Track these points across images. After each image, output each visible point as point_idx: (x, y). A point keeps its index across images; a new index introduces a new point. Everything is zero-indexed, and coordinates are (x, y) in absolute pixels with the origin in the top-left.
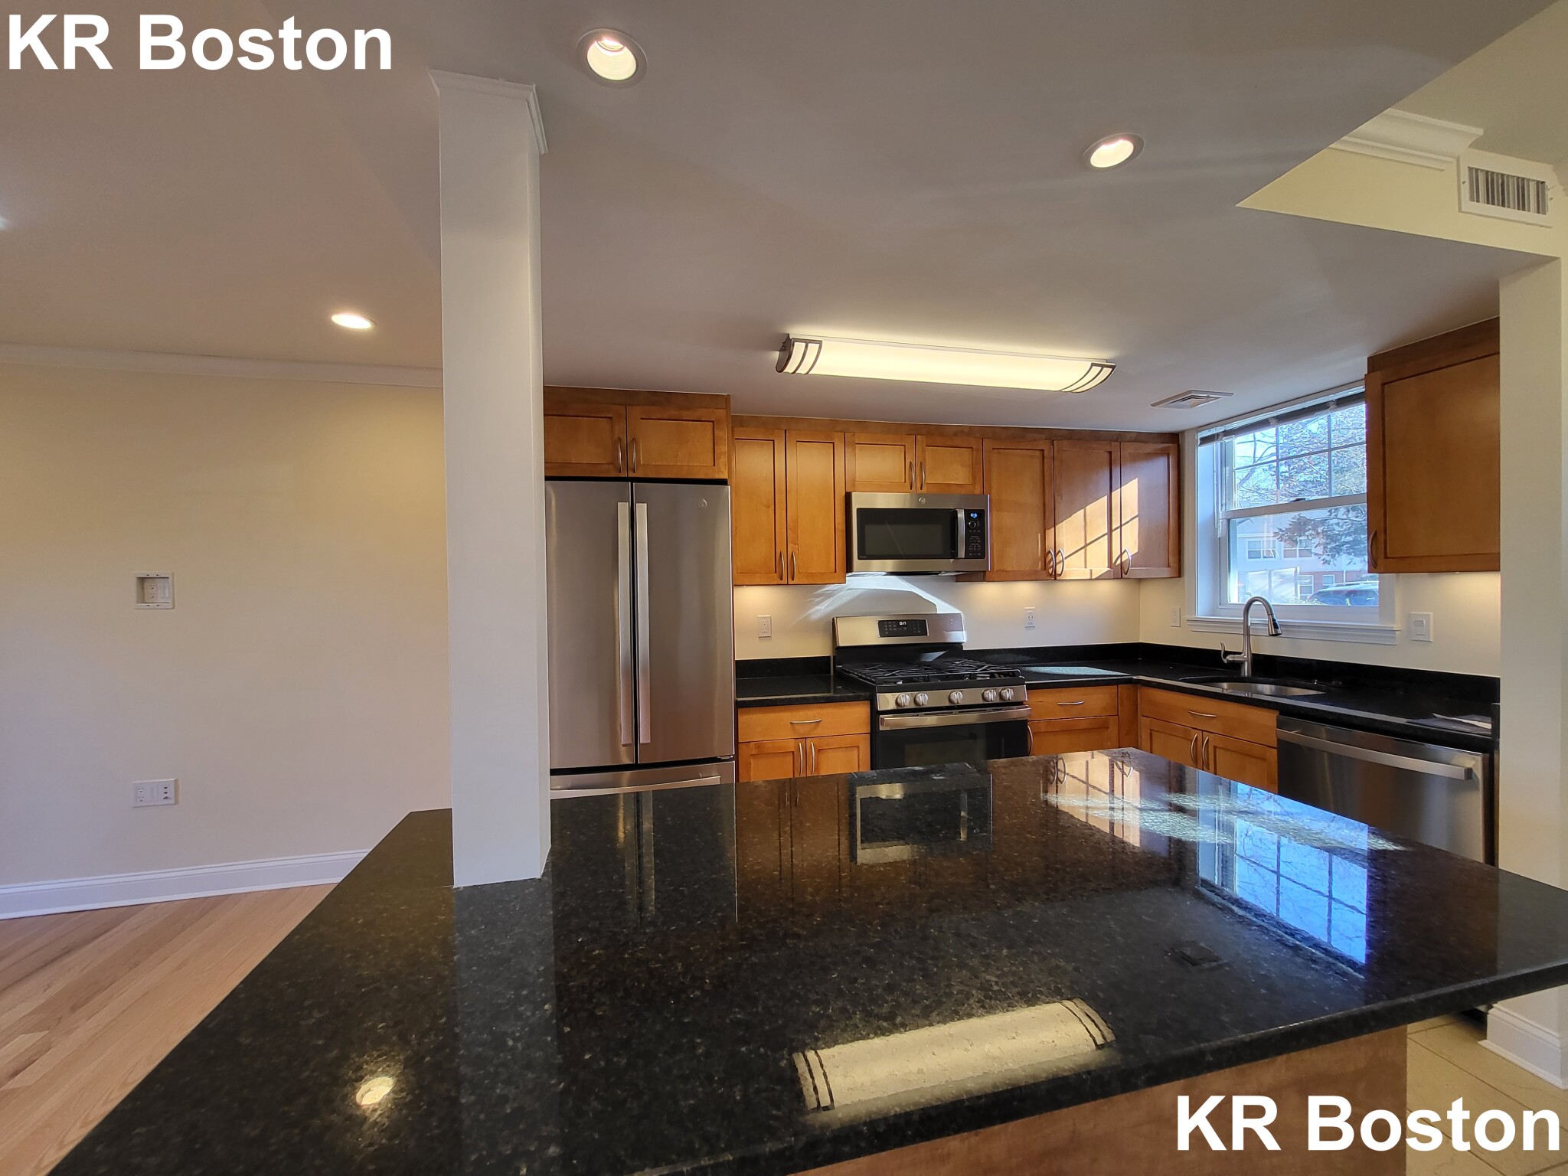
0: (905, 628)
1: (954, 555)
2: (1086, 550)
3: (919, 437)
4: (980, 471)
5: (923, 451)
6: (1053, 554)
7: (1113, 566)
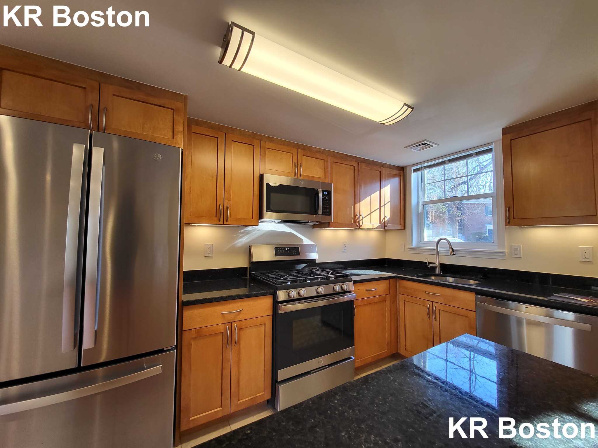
0: (289, 252)
1: (316, 213)
2: (371, 215)
3: (299, 150)
4: (328, 171)
5: (302, 158)
6: (358, 215)
7: (381, 223)
